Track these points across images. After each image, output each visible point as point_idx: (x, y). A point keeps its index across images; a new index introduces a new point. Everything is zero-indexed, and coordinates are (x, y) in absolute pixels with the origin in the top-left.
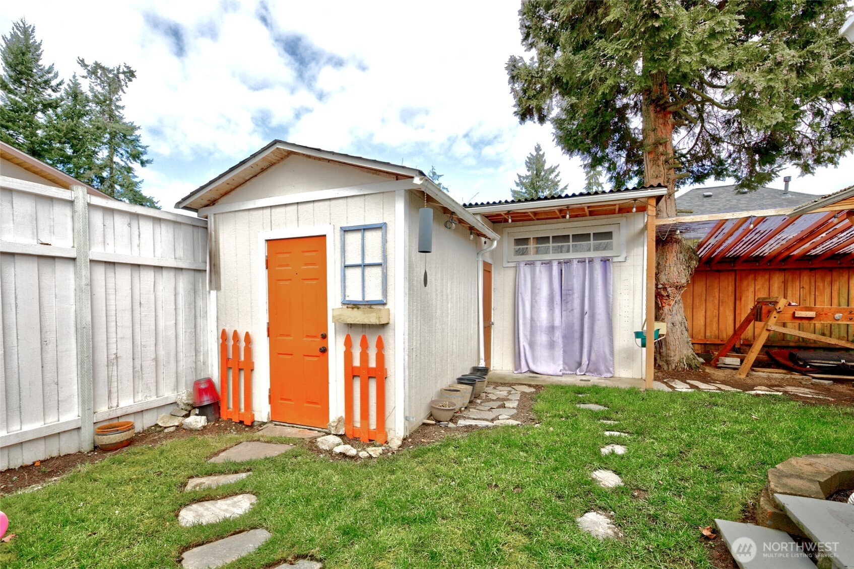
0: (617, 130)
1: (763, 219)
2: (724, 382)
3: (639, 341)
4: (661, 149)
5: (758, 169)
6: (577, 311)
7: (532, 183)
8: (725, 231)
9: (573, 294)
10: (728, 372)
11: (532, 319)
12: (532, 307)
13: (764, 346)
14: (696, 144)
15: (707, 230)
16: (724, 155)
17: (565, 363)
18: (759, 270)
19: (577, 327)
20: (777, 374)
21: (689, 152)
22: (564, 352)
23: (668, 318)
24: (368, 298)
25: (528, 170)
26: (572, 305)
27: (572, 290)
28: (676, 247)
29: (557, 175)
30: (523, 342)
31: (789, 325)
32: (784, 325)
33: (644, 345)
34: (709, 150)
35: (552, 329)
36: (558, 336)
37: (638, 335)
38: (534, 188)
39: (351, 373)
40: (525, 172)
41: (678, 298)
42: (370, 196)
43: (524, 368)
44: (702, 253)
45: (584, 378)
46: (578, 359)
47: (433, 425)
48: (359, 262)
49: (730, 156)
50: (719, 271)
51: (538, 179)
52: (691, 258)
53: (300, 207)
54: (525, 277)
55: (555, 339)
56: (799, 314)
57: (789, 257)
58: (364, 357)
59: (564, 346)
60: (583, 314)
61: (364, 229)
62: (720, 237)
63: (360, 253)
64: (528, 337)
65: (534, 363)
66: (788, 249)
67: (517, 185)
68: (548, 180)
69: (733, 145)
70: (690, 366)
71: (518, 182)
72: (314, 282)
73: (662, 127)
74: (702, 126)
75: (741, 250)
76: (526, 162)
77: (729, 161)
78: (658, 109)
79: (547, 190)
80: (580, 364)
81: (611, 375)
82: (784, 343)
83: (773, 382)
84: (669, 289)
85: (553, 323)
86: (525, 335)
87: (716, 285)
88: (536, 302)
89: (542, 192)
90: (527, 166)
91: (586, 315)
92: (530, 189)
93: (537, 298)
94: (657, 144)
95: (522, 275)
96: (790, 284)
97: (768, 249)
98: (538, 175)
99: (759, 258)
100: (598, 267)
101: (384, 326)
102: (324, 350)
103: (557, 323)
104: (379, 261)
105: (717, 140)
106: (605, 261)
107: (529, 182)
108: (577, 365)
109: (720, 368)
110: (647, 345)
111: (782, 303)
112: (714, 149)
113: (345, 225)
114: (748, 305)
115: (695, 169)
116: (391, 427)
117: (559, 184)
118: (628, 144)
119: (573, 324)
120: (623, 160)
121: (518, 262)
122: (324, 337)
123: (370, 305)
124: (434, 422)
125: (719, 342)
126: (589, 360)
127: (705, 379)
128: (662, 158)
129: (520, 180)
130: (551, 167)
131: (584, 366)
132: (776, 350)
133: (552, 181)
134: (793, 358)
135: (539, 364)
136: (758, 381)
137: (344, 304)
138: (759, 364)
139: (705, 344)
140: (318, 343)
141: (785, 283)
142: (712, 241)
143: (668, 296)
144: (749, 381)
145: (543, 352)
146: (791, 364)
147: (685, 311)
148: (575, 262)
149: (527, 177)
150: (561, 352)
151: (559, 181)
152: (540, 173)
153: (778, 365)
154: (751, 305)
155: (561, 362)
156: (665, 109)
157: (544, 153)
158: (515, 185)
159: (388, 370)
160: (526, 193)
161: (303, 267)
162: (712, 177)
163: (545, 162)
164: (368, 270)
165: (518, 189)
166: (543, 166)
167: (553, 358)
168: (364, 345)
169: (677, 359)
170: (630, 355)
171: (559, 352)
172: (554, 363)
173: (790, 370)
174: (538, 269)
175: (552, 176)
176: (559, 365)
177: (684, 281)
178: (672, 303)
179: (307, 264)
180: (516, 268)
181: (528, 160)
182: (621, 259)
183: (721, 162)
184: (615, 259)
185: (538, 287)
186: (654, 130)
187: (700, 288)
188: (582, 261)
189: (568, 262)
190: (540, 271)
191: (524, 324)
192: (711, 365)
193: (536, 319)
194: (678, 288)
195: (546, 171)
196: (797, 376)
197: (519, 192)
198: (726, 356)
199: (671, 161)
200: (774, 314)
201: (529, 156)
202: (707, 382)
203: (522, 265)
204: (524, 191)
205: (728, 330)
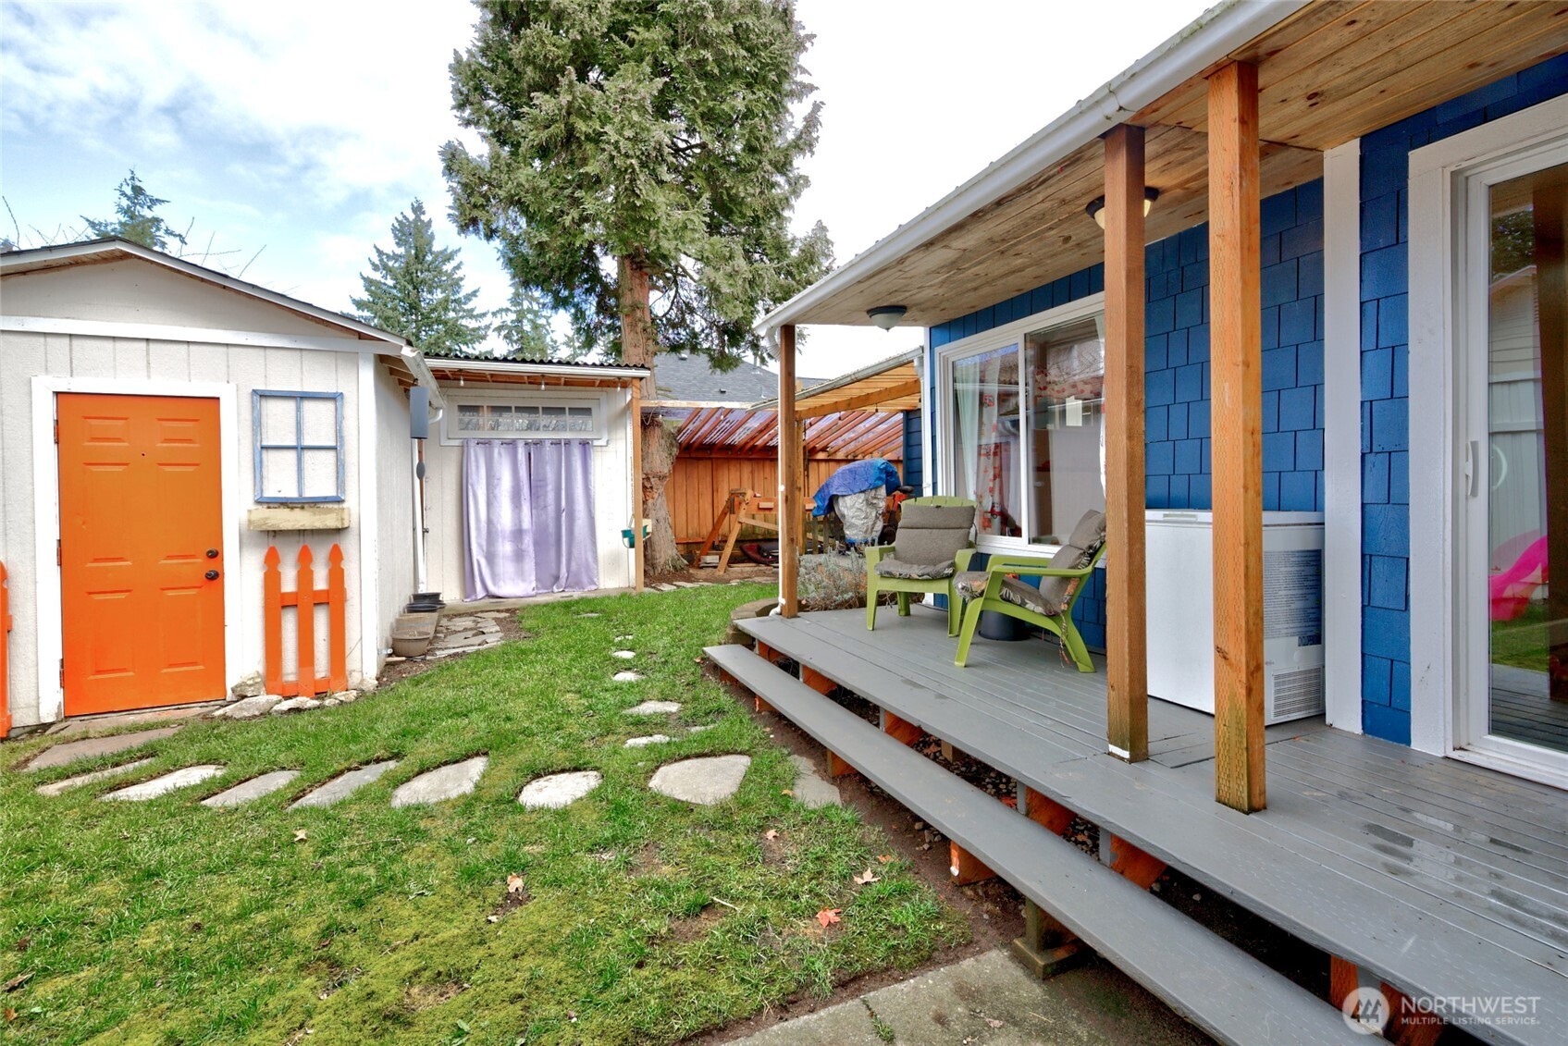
0: (586, 269)
1: (731, 411)
2: (706, 580)
3: (626, 540)
4: (639, 314)
5: (727, 350)
6: (551, 509)
7: (408, 272)
8: (702, 418)
9: (546, 485)
10: (709, 570)
11: (490, 522)
12: (489, 504)
13: (737, 541)
14: (671, 308)
15: (686, 414)
16: (697, 328)
17: (537, 580)
18: (732, 459)
19: (552, 529)
20: (747, 568)
21: (664, 315)
22: (536, 564)
23: (652, 513)
24: (310, 492)
25: (397, 244)
26: (545, 500)
27: (544, 480)
28: (657, 431)
29: (458, 267)
30: (478, 555)
31: (757, 516)
32: (753, 517)
33: (632, 545)
34: (683, 319)
35: (518, 534)
36: (528, 541)
37: (626, 533)
38: (411, 281)
39: (275, 603)
40: (390, 246)
41: (661, 490)
42: (311, 354)
43: (480, 593)
44: (682, 438)
45: (564, 594)
46: (554, 572)
47: (402, 662)
48: (293, 443)
49: (703, 331)
50: (698, 459)
51: (420, 266)
52: (671, 444)
53: (152, 346)
54: (477, 461)
55: (524, 547)
56: (763, 505)
57: (754, 446)
58: (305, 576)
59: (536, 556)
60: (558, 511)
61: (301, 398)
62: (697, 423)
63: (294, 429)
64: (485, 548)
65: (495, 583)
66: (752, 438)
67: (376, 268)
68: (440, 272)
69: (706, 320)
70: (674, 567)
71: (377, 262)
72: (191, 469)
73: (638, 287)
74: (677, 291)
75: (715, 437)
76: (394, 229)
77: (703, 335)
78: (634, 266)
79: (439, 290)
80: (557, 578)
81: (595, 587)
82: (754, 537)
83: (745, 575)
84: (652, 480)
85: (521, 525)
86: (480, 545)
87: (695, 475)
88: (495, 497)
89: (430, 292)
90: (396, 236)
91: (565, 512)
92: (403, 282)
93: (496, 492)
94: (635, 307)
95: (473, 458)
96: (756, 475)
97: (739, 438)
98: (419, 258)
99: (731, 447)
100: (577, 453)
101: (339, 531)
102: (215, 577)
103: (527, 524)
104: (332, 443)
105: (692, 311)
106: (585, 444)
107: (400, 268)
108: (552, 580)
109: (702, 568)
110: (636, 544)
111: (749, 493)
112: (688, 317)
113: (261, 387)
114: (723, 497)
115: (671, 337)
116: (353, 668)
117: (461, 283)
118: (598, 289)
119: (547, 526)
120: (593, 309)
121: (467, 440)
122: (215, 555)
123: (314, 503)
124: (404, 658)
125: (701, 540)
126: (568, 571)
127: (689, 579)
128: (641, 325)
129: (381, 260)
130: (446, 250)
131: (563, 581)
132: (748, 544)
133: (450, 276)
134: (759, 550)
135: (501, 583)
136: (734, 575)
137: (258, 502)
138: (734, 560)
139: (688, 543)
140: (201, 565)
141: (752, 472)
142: (691, 427)
143: (651, 488)
144: (727, 577)
145: (506, 566)
146: (758, 557)
147: (668, 505)
148: (548, 444)
149: (396, 257)
150: (533, 564)
151: (461, 279)
152: (424, 256)
153: (750, 560)
154: (726, 497)
155: (533, 578)
156: (641, 268)
157: (430, 221)
158: (370, 267)
159: (348, 591)
160: (395, 287)
161: (159, 445)
162: (688, 351)
163: (432, 237)
164: (308, 455)
165: (377, 276)
166: (430, 244)
167: (521, 574)
168: (305, 559)
169: (662, 561)
170: (615, 561)
171: (530, 565)
172: (524, 580)
173: (758, 562)
174: (496, 451)
175: (448, 267)
176: (531, 582)
177: (666, 471)
178: (656, 496)
179: (167, 440)
180: (463, 449)
181: (396, 225)
182: (602, 442)
183: (695, 335)
184: (596, 443)
185: (497, 475)
186: (631, 290)
187: (680, 478)
188: (557, 443)
189: (538, 443)
190: (500, 454)
191: (478, 529)
192: (693, 567)
193: (495, 521)
194: (661, 478)
195: (437, 255)
196: (763, 567)
197: (380, 282)
198: (707, 554)
199: (649, 330)
200: (744, 505)
201: (400, 218)
202: (692, 582)
203: (473, 444)
204: (390, 282)
205: (707, 528)
